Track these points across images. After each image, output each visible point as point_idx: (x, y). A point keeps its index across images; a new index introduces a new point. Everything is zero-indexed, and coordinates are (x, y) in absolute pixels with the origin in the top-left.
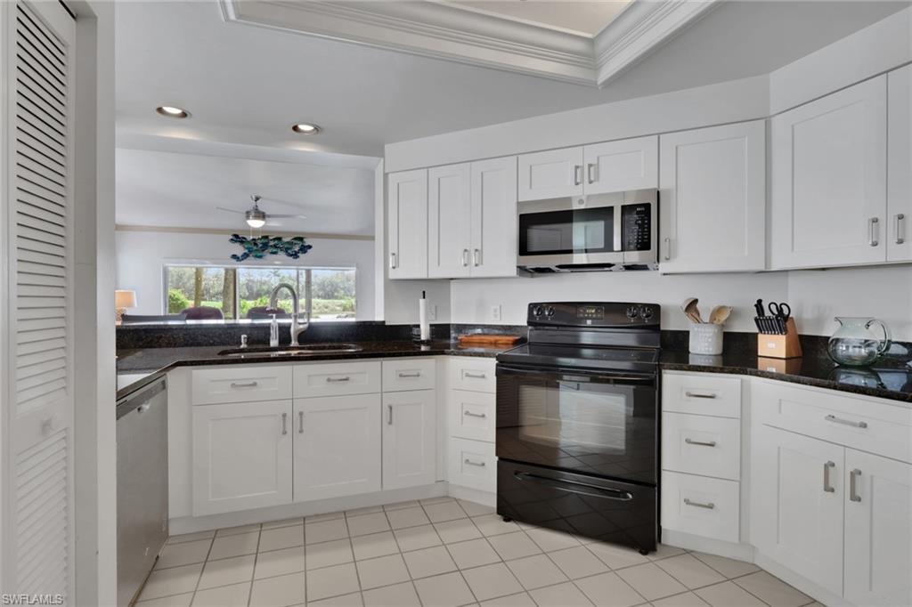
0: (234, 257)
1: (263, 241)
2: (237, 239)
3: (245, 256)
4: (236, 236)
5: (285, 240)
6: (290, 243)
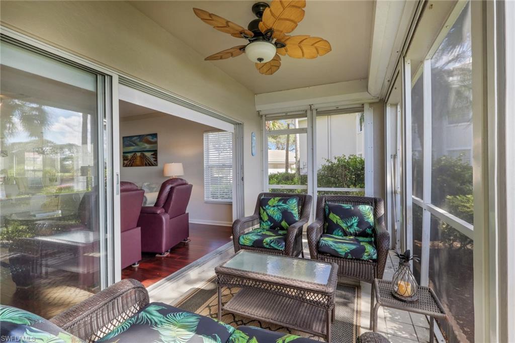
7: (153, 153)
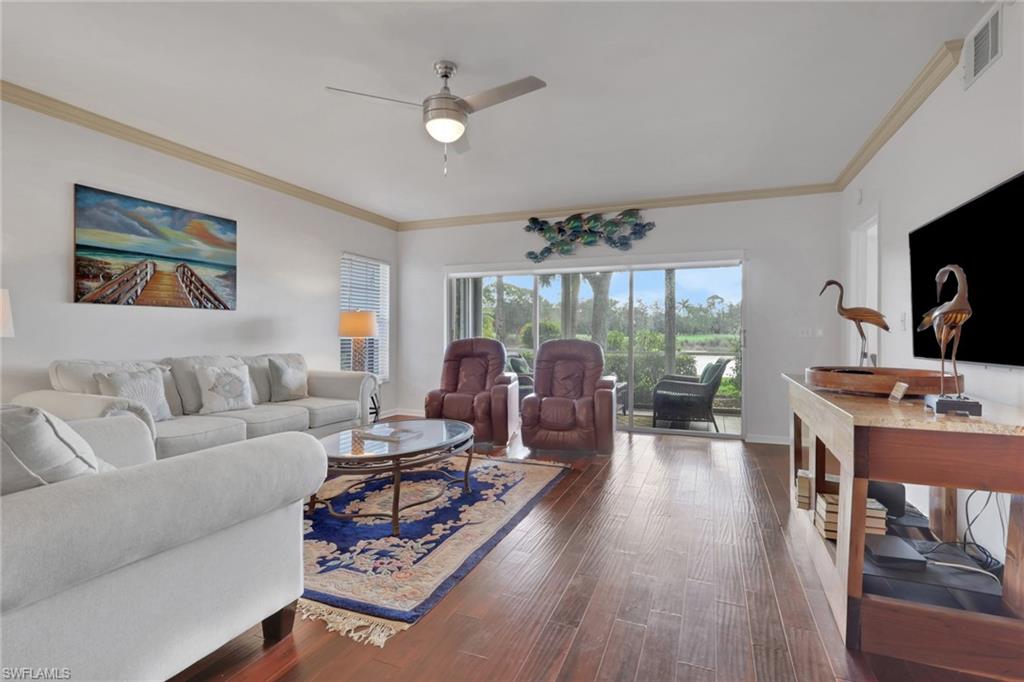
0: (532, 255)
1: (573, 224)
2: (537, 225)
3: (547, 251)
4: (534, 221)
5: (608, 217)
6: (614, 223)
7: (222, 273)
